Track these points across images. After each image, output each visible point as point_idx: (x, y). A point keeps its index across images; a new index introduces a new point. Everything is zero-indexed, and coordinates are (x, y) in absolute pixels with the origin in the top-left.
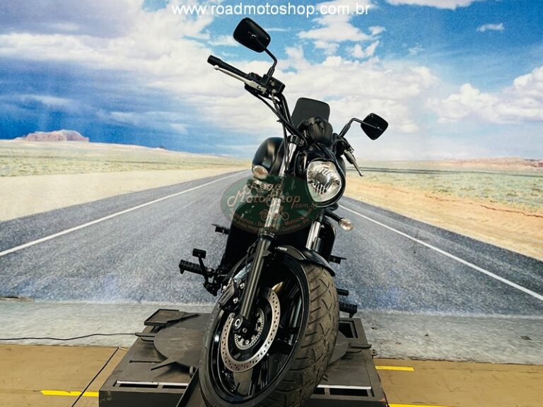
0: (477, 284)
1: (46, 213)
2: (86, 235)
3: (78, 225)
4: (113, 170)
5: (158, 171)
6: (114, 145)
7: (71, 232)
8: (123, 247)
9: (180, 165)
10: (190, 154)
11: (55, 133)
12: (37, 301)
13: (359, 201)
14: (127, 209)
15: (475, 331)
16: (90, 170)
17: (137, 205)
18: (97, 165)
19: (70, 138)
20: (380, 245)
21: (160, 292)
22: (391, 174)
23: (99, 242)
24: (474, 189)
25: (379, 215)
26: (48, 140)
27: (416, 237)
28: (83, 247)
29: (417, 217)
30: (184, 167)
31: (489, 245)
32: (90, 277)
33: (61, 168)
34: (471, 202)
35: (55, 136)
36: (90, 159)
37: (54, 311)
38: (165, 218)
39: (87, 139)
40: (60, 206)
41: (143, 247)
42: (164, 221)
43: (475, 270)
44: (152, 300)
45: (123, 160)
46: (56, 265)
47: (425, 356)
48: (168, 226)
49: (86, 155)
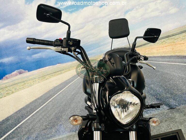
1: (24, 107)
2: (43, 111)
3: (38, 108)
4: (43, 80)
5: (61, 74)
7: (37, 112)
8: (60, 111)
9: (69, 68)
10: (72, 62)
11: (13, 73)
13: (160, 56)
14: (55, 95)
16: (34, 84)
17: (59, 92)
18: (35, 81)
19: (20, 73)
20: (177, 74)
23: (50, 112)
25: (172, 59)
26: (12, 77)
28: (44, 117)
30: (72, 69)
32: (52, 128)
33: (22, 87)
35: (14, 75)
36: (32, 79)
38: (73, 93)
39: (27, 71)
40: (28, 103)
41: (68, 108)
42: (73, 95)
45: (45, 75)
46: (37, 127)
48: (75, 96)
49: (29, 78)
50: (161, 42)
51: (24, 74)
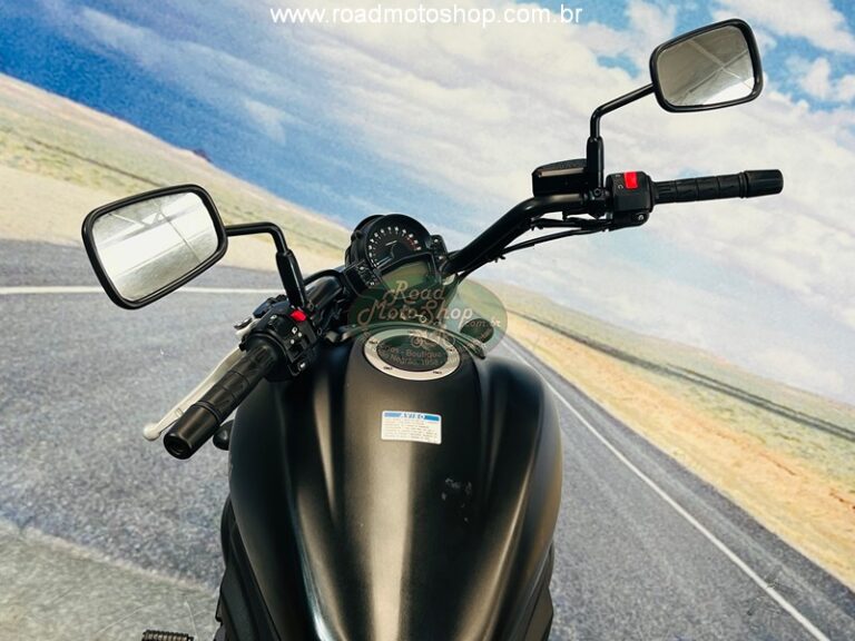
4: (44, 168)
6: (68, 102)
8: (17, 380)
20: (676, 572)
21: (84, 519)
22: (772, 416)
25: (703, 502)
27: (768, 581)
29: (789, 536)
38: (155, 340)
41: (72, 394)
42: (146, 349)
44: (57, 535)
45: (79, 152)
48: (154, 362)
50: (715, 404)
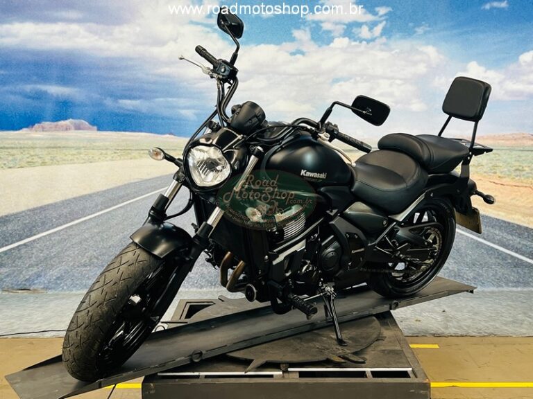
0: (488, 259)
1: (56, 203)
2: (97, 224)
3: (89, 215)
4: (122, 158)
6: (123, 133)
7: (82, 222)
11: (62, 123)
12: (50, 292)
14: (138, 196)
15: (489, 305)
16: (99, 158)
17: (148, 193)
18: (106, 154)
19: (78, 128)
23: (111, 230)
24: (482, 165)
26: (55, 130)
28: (94, 236)
31: (498, 220)
33: (71, 157)
34: (480, 178)
35: (62, 126)
36: (99, 148)
37: (68, 301)
39: (95, 128)
40: (70, 196)
43: (485, 245)
45: (132, 148)
46: (68, 256)
47: (447, 332)
49: (94, 144)
51: (85, 131)
